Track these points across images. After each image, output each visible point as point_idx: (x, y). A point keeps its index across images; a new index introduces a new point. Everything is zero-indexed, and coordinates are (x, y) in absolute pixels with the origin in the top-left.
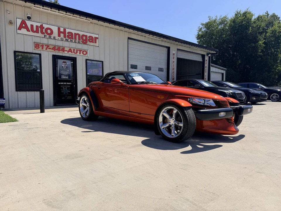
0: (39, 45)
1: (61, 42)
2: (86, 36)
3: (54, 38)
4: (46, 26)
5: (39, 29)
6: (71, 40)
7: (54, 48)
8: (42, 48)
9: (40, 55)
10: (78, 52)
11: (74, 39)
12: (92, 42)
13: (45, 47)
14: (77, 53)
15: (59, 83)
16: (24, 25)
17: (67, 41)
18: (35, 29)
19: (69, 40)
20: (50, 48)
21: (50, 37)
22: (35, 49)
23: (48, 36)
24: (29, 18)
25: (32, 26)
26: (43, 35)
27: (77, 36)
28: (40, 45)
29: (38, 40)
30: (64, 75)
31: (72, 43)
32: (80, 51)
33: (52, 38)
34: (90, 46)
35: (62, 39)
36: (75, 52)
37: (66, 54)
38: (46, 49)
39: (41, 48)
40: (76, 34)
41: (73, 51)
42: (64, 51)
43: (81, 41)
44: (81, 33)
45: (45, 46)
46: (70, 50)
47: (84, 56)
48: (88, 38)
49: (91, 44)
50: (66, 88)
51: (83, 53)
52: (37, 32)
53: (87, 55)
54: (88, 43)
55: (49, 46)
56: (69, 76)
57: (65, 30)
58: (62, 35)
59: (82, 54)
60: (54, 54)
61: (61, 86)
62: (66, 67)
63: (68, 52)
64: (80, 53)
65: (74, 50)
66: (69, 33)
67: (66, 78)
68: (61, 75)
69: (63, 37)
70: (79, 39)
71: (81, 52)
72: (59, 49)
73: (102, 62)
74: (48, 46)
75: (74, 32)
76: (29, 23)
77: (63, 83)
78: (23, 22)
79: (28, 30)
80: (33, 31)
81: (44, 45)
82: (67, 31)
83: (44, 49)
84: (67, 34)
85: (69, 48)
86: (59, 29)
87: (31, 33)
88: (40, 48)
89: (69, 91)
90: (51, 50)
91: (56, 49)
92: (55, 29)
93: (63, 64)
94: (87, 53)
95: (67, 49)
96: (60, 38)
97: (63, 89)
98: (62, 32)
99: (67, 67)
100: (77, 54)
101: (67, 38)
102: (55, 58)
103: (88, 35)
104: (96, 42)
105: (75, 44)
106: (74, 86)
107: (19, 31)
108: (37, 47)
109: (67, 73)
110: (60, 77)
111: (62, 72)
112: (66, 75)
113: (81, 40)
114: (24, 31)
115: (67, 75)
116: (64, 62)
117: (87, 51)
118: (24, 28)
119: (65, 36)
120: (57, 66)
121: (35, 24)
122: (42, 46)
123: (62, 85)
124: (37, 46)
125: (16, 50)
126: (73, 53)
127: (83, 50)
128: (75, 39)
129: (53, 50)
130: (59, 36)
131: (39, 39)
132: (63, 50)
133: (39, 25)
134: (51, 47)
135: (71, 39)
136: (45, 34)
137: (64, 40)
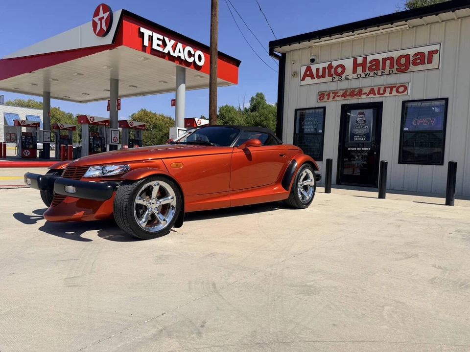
0: (324, 94)
1: (358, 81)
2: (407, 57)
3: (347, 78)
4: (335, 64)
5: (327, 71)
6: (374, 73)
7: (345, 95)
8: (328, 98)
9: (324, 108)
10: (388, 90)
11: (381, 69)
12: (423, 63)
13: (332, 95)
14: (384, 92)
15: (349, 149)
16: (308, 73)
17: (367, 76)
18: (321, 74)
19: (372, 74)
20: (338, 96)
21: (340, 78)
22: (319, 101)
23: (337, 78)
24: (312, 61)
25: (318, 70)
26: (331, 78)
27: (388, 62)
28: (326, 94)
29: (324, 88)
30: (358, 135)
31: (377, 78)
32: (391, 88)
33: (344, 78)
34: (416, 74)
35: (359, 76)
36: (381, 92)
37: (365, 99)
38: (333, 98)
39: (326, 97)
40: (384, 60)
41: (376, 92)
42: (360, 96)
43: (394, 70)
44: (395, 55)
45: (333, 93)
46: (372, 91)
47: (399, 96)
48: (412, 59)
49: (420, 67)
50: (360, 157)
51: (397, 91)
52: (323, 76)
53: (406, 93)
54: (412, 68)
55: (338, 92)
56: (367, 135)
57: (365, 59)
58: (359, 69)
59: (394, 92)
60: (345, 102)
61: (353, 154)
62: (363, 122)
63: (368, 95)
64: (391, 93)
65: (379, 89)
66: (371, 62)
67: (362, 139)
68: (353, 135)
69: (361, 73)
70: (392, 66)
71: (394, 89)
72: (352, 93)
73: (446, 100)
74: (336, 93)
75: (380, 57)
76: (314, 68)
77: (355, 149)
78: (309, 69)
79: (313, 78)
80: (318, 77)
81: (331, 93)
82: (369, 59)
83: (331, 98)
84: (368, 65)
85: (370, 88)
86: (355, 60)
87: (316, 80)
88: (325, 99)
89: (365, 163)
90: (340, 98)
91: (348, 94)
92: (349, 64)
93: (359, 116)
94: (406, 88)
95: (366, 90)
96: (355, 76)
97: (355, 158)
98: (360, 65)
99: (365, 121)
100: (385, 95)
101: (368, 71)
102: (346, 110)
103: (412, 52)
104: (430, 61)
105: (382, 78)
106: (375, 153)
107: (303, 83)
108: (321, 98)
109: (363, 131)
110: (352, 139)
111: (357, 131)
112: (362, 136)
113: (396, 67)
114: (308, 80)
115: (364, 135)
116: (360, 114)
117: (406, 85)
118: (308, 76)
119: (364, 70)
120: (349, 122)
121: (321, 66)
122: (329, 95)
123: (354, 151)
124: (321, 96)
125: (298, 108)
126: (377, 95)
127: (397, 86)
128: (384, 68)
129: (343, 98)
130: (355, 71)
131: (325, 85)
132: (360, 93)
133: (326, 65)
134: (340, 93)
135: (376, 72)
136: (334, 76)
137: (363, 75)
